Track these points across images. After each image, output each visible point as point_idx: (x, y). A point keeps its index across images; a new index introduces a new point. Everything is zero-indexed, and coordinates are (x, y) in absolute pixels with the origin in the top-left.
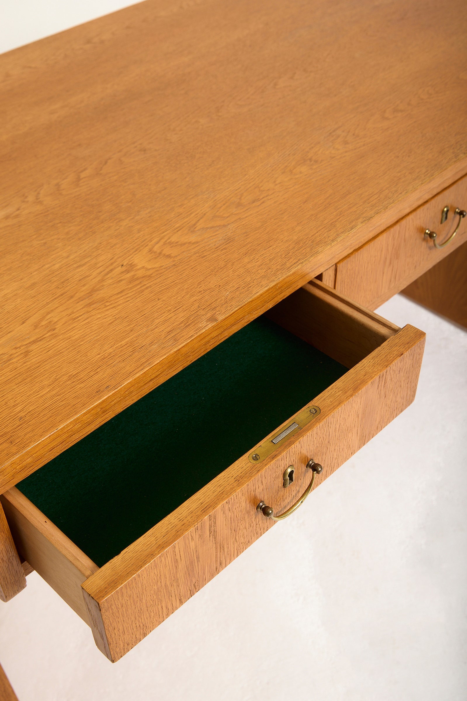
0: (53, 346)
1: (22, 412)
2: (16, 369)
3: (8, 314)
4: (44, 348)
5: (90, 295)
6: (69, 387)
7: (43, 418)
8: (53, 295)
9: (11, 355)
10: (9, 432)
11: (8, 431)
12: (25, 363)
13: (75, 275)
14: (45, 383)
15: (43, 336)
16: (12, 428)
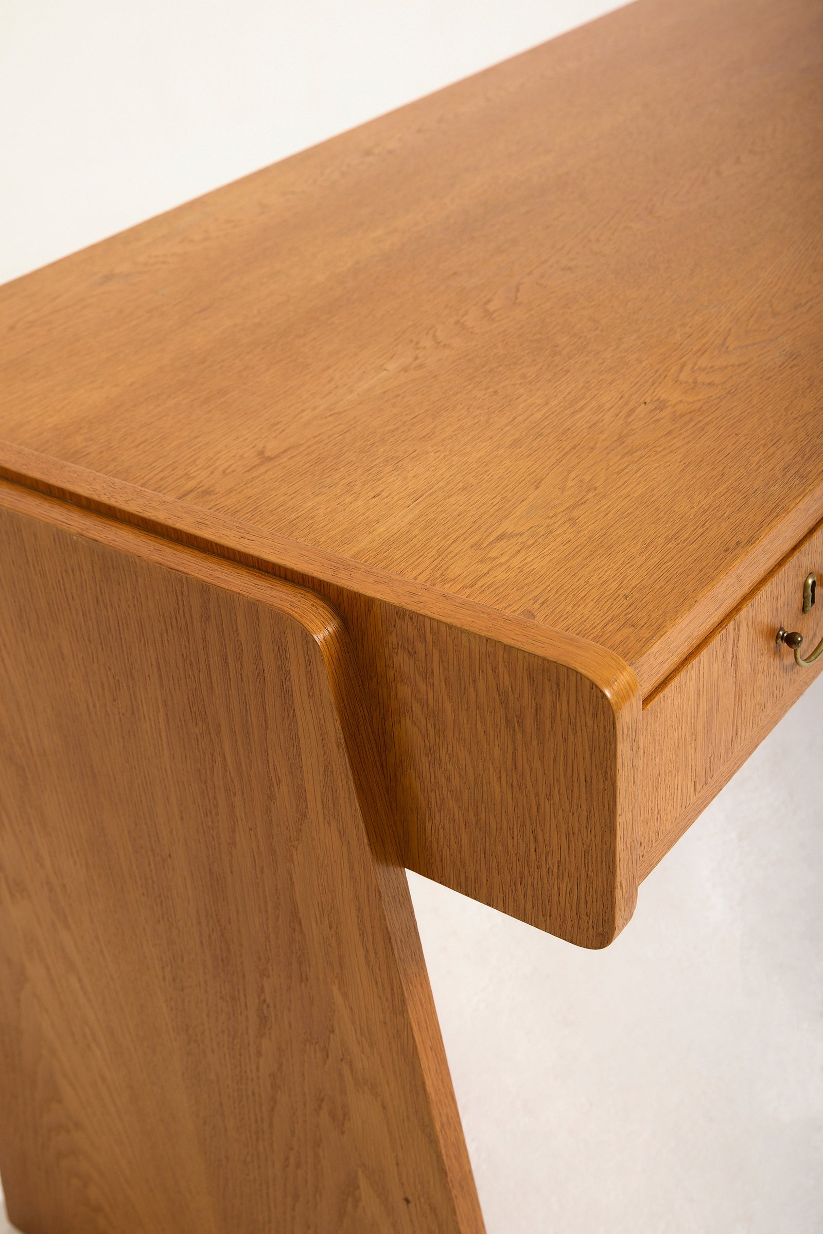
0: (609, 507)
1: (621, 590)
2: (569, 541)
3: (503, 480)
4: (597, 512)
5: (621, 442)
6: (675, 550)
7: (662, 592)
8: (560, 450)
9: (548, 526)
10: (619, 615)
11: (617, 613)
12: (579, 532)
13: (577, 423)
14: (633, 551)
15: (582, 498)
16: (621, 609)
